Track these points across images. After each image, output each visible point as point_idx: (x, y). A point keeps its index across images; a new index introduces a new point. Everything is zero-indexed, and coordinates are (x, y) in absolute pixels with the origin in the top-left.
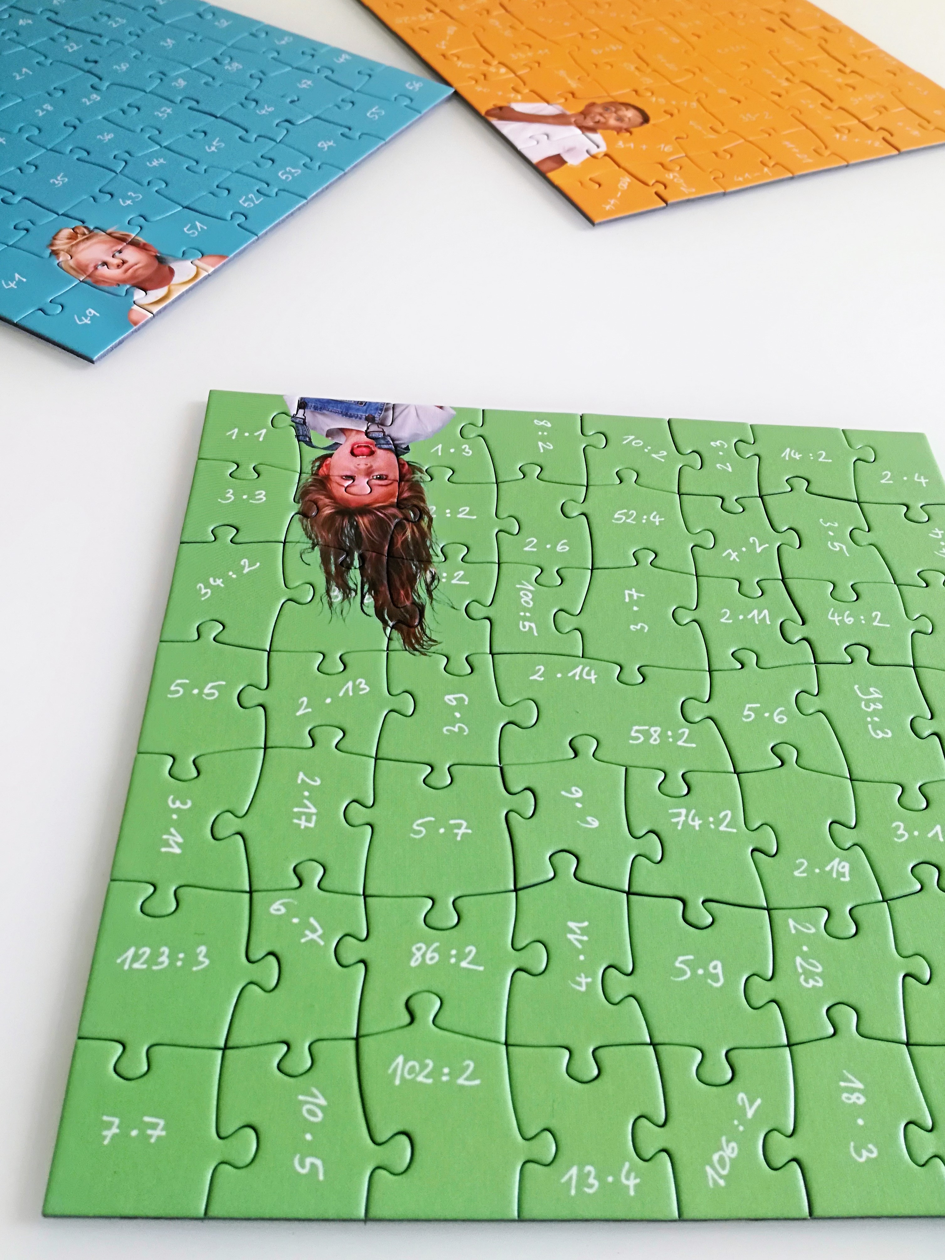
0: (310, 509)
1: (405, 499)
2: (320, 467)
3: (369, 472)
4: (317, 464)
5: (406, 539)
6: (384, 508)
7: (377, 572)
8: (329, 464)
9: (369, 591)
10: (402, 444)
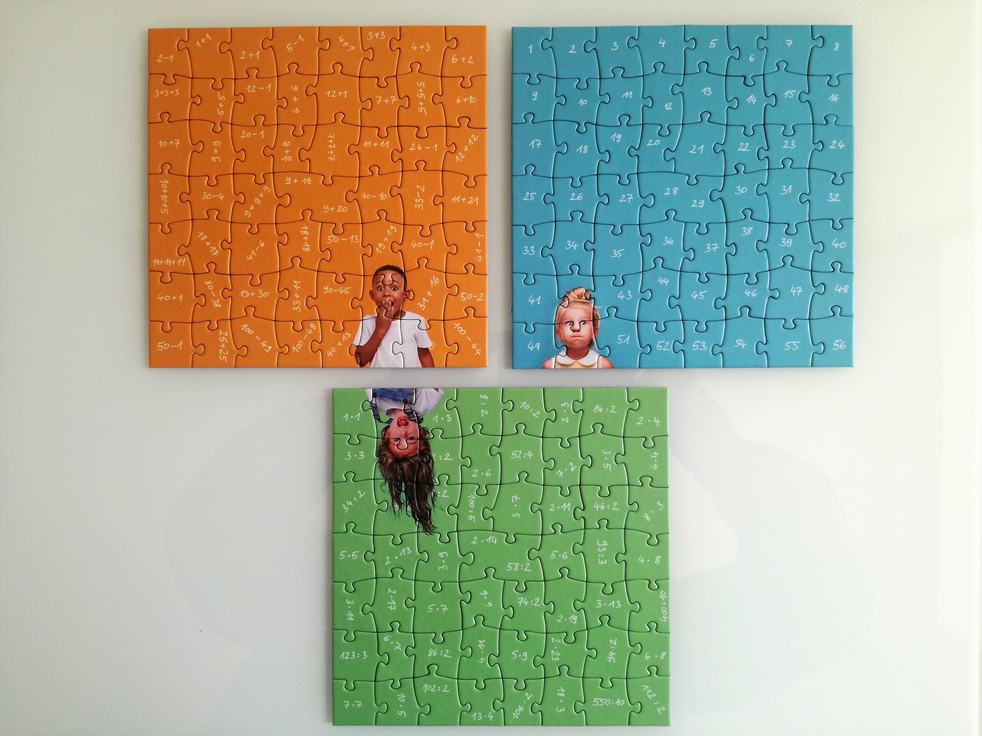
0: (383, 459)
1: (422, 451)
3: (406, 436)
4: (384, 433)
5: (423, 474)
6: (413, 457)
7: (413, 494)
8: (389, 432)
9: (409, 504)
10: (420, 416)
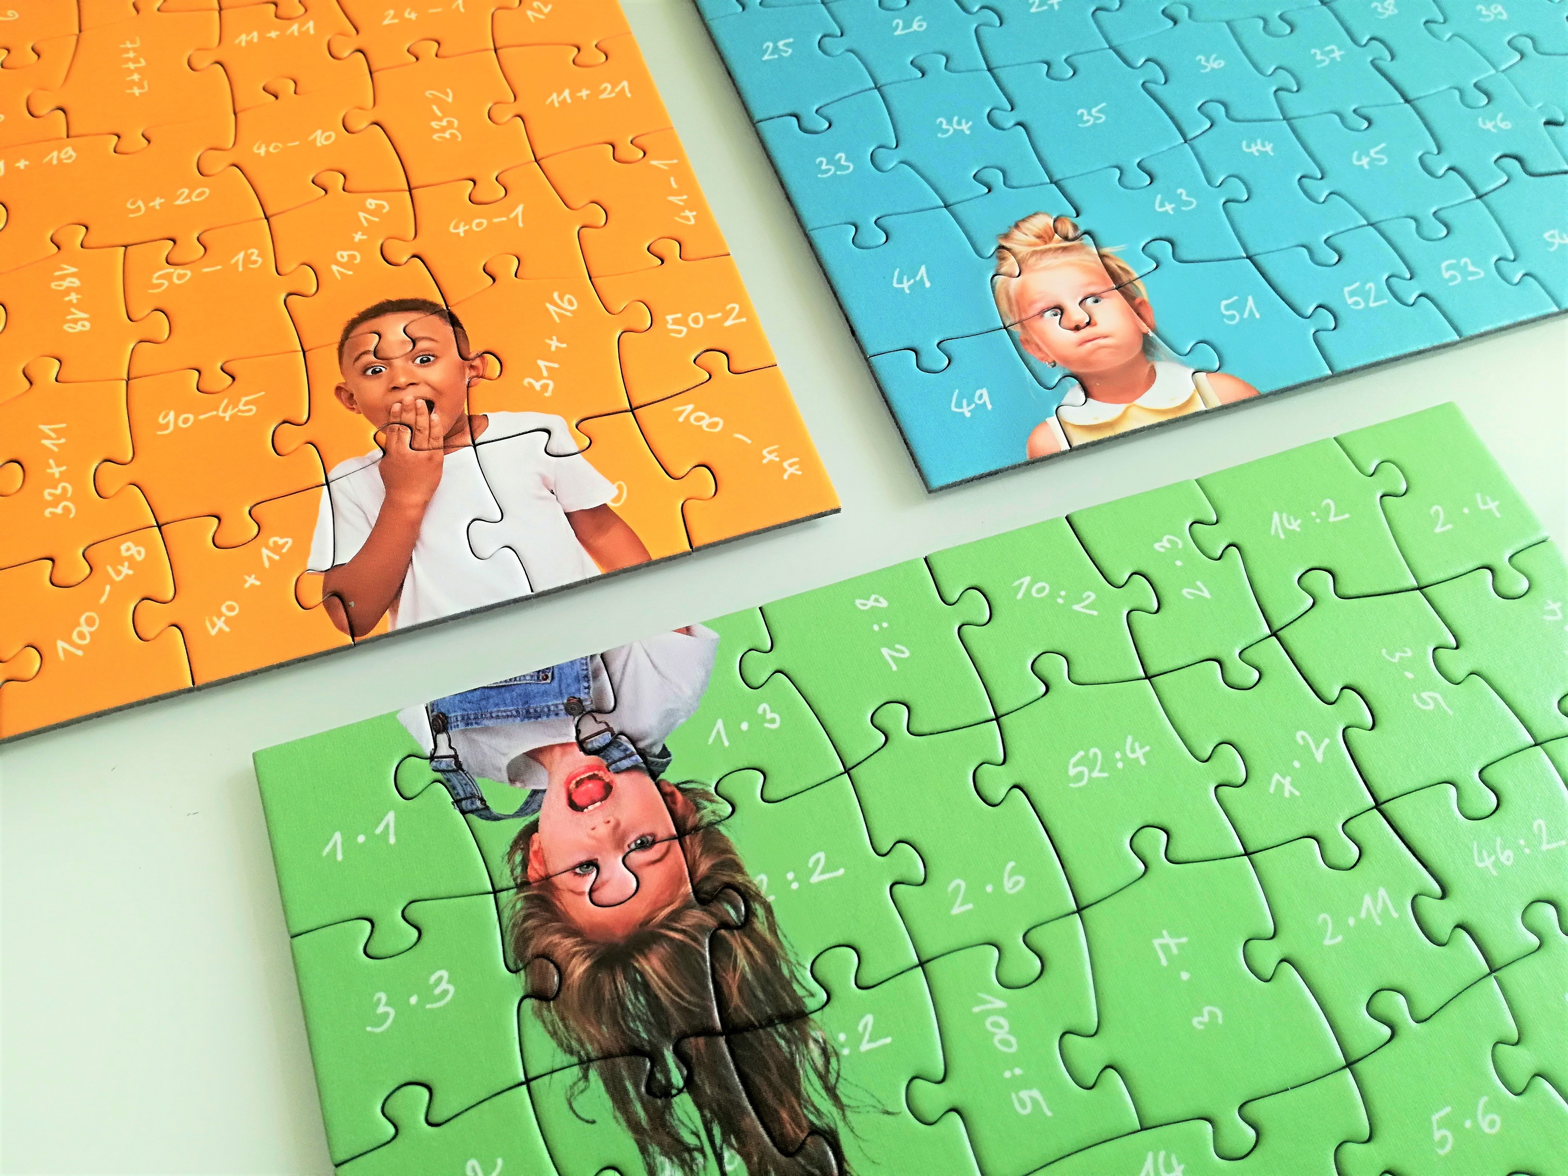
0: (544, 976)
1: (707, 878)
2: (525, 863)
3: (618, 838)
4: (518, 858)
5: (743, 977)
6: (676, 916)
8: (540, 848)
9: (725, 1140)
10: (652, 745)
